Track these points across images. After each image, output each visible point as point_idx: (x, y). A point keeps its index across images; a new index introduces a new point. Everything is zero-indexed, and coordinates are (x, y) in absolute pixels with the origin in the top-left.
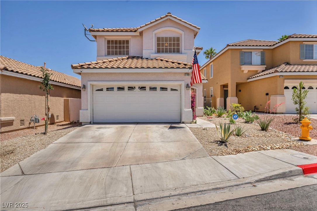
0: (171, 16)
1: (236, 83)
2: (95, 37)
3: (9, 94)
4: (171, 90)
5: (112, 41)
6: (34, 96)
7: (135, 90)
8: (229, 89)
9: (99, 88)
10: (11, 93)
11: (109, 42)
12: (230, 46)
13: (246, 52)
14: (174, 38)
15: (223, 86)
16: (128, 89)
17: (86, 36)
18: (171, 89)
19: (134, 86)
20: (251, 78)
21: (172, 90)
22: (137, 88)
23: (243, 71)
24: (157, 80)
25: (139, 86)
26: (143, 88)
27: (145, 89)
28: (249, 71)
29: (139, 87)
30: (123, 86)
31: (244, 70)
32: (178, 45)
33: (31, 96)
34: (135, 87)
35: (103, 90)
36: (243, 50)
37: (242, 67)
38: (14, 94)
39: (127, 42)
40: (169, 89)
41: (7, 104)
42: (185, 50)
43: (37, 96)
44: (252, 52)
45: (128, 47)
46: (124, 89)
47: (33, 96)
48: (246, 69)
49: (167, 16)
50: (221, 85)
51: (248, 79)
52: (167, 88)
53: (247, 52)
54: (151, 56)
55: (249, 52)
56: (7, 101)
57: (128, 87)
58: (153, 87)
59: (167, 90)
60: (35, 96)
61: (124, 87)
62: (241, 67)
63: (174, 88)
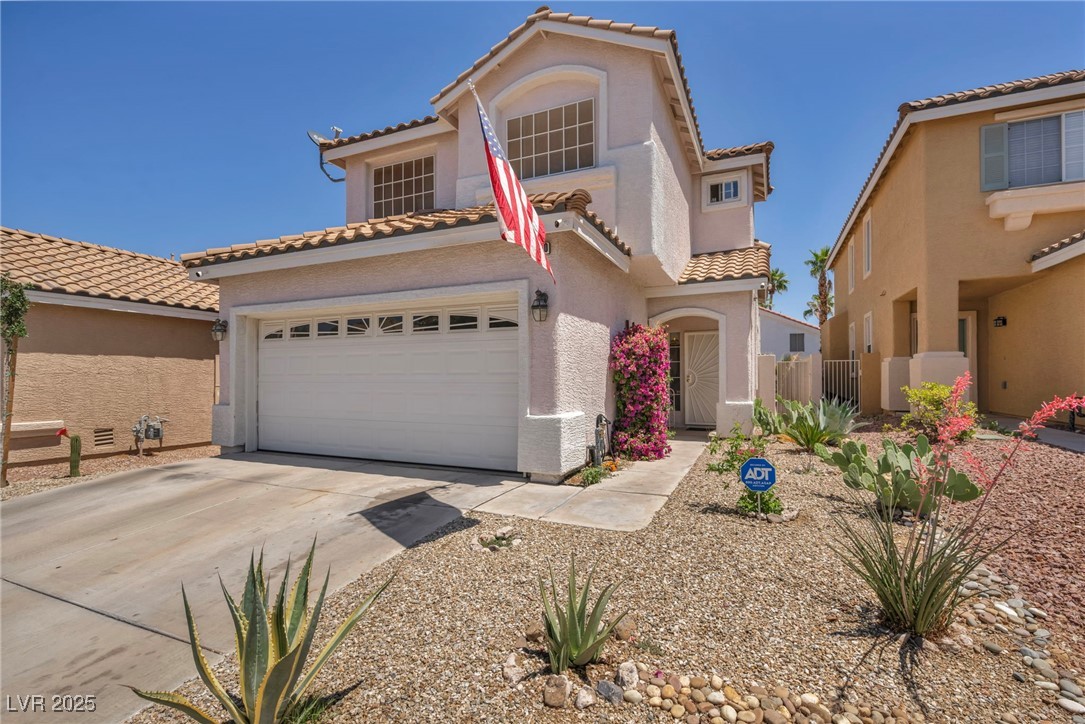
0: (546, 18)
1: (961, 282)
2: (341, 162)
3: (41, 354)
4: (492, 325)
5: (388, 170)
6: (158, 361)
7: (368, 331)
8: (922, 315)
9: (273, 331)
10: (53, 353)
11: (378, 174)
12: (915, 109)
13: (1022, 123)
14: (570, 109)
15: (908, 306)
16: (349, 329)
17: (322, 168)
18: (491, 319)
19: (366, 316)
20: (1046, 250)
21: (495, 324)
22: (374, 323)
23: (1002, 220)
24: (424, 285)
25: (382, 315)
26: (392, 323)
27: (401, 327)
28: (1036, 217)
29: (381, 320)
30: (334, 318)
31: (1008, 215)
32: (588, 134)
33: (145, 359)
34: (367, 320)
35: (281, 336)
36: (999, 117)
37: (995, 201)
38: (65, 356)
39: (429, 163)
40: (483, 323)
41: (31, 384)
42: (609, 148)
43: (176, 359)
44: (1060, 116)
45: (430, 182)
46: (335, 329)
47: (156, 359)
48: (1017, 207)
49: (531, 23)
50: (897, 302)
51: (1034, 258)
52: (474, 319)
53: (1028, 122)
54: (477, 197)
55: (1039, 120)
56: (33, 375)
57: (350, 322)
58: (426, 314)
59: (475, 326)
60: (167, 360)
61: (337, 322)
62: (989, 200)
63: (503, 317)
